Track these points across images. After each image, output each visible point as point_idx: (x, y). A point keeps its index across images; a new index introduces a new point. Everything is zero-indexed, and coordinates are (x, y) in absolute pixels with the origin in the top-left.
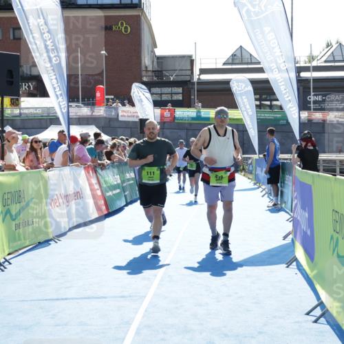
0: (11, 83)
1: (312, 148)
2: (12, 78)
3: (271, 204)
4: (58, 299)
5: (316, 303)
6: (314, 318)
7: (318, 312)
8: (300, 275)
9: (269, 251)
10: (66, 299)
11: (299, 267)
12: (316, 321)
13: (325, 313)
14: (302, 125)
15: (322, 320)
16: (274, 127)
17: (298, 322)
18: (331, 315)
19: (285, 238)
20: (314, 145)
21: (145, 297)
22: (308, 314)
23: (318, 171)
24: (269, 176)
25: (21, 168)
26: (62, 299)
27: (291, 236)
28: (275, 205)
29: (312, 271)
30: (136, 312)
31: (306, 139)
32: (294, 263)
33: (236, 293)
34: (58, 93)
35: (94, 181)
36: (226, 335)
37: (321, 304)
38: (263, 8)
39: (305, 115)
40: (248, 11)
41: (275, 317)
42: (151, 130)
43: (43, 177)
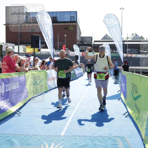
0: (37, 44)
1: (127, 65)
2: (37, 42)
3: (114, 82)
4: (49, 109)
5: (126, 111)
6: (126, 116)
7: (127, 114)
8: (122, 103)
9: (113, 96)
10: (51, 109)
11: (122, 101)
12: (126, 117)
13: (129, 115)
14: (124, 58)
15: (128, 116)
16: (116, 58)
17: (120, 117)
18: (130, 115)
19: (118, 92)
20: (128, 64)
21: (75, 109)
22: (124, 115)
23: (129, 72)
24: (114, 73)
25: (39, 69)
26: (50, 109)
27: (120, 91)
28: (115, 82)
29: (126, 102)
30: (72, 113)
31: (125, 62)
32: (121, 99)
34: (51, 47)
37: (128, 112)
38: (112, 23)
39: (125, 55)
40: (108, 24)
41: (114, 116)
42: (62, 54)
43: (45, 72)
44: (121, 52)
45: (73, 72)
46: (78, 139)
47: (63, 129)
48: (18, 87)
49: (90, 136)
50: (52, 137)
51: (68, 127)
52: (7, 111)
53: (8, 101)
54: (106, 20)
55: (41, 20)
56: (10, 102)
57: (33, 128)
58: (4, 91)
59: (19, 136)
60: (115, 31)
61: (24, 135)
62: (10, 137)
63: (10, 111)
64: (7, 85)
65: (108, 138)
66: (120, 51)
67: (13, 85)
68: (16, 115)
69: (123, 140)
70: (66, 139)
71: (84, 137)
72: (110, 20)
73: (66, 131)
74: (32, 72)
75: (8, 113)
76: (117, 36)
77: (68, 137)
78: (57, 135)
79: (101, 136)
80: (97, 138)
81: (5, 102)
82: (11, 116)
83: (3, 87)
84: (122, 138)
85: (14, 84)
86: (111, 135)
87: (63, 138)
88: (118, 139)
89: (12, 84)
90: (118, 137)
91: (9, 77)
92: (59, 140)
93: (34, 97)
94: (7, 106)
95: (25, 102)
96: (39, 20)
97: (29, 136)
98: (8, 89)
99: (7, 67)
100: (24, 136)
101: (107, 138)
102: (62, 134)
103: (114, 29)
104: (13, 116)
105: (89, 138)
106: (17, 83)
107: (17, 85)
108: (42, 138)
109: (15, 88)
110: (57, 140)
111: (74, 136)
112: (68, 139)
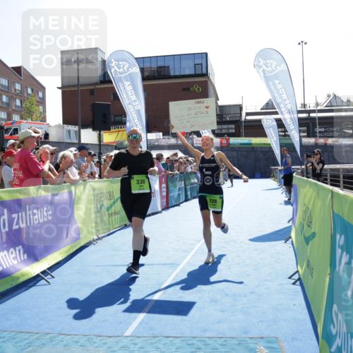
0: (105, 122)
2: (105, 118)
3: (287, 199)
5: (296, 270)
6: (293, 281)
7: (296, 277)
8: (292, 248)
11: (292, 244)
12: (294, 284)
13: (300, 279)
15: (298, 283)
17: (282, 284)
19: (289, 222)
21: (179, 264)
22: (290, 278)
30: (169, 276)
32: (290, 240)
33: (243, 262)
35: (164, 185)
36: (226, 295)
37: (298, 272)
38: (274, 69)
40: (264, 71)
41: (266, 280)
44: (294, 132)
45: (196, 181)
46: (160, 346)
47: (136, 318)
48: (50, 218)
49: (194, 337)
50: (100, 340)
52: (14, 275)
53: (19, 251)
54: (260, 62)
55: (117, 69)
56: (24, 253)
58: (7, 229)
59: (27, 336)
60: (279, 87)
61: (37, 333)
62: (4, 337)
63: (23, 275)
64: (15, 216)
65: (237, 342)
66: (293, 130)
67: (34, 214)
68: (43, 282)
69: (274, 348)
70: (132, 346)
71: (178, 340)
72: (268, 61)
73: (140, 324)
74: (92, 184)
75: (18, 278)
76: (285, 96)
77: (138, 341)
78: (116, 335)
79: (221, 336)
80: (208, 341)
81: (12, 253)
82: (30, 285)
83: (4, 220)
84: (272, 343)
85: (35, 211)
86: (246, 332)
87: (126, 342)
88: (261, 347)
89: (31, 212)
90: (262, 338)
91: (21, 197)
92: (116, 349)
93: (99, 239)
94: (15, 262)
95: (71, 252)
96: (112, 71)
97: (49, 336)
98: (18, 223)
99: (21, 175)
100: (37, 336)
101: (234, 341)
102: (128, 333)
103: (277, 82)
104: (34, 285)
105: (189, 342)
106: (45, 209)
107: (45, 214)
108: (77, 342)
109: (41, 221)
110: (109, 348)
111: (154, 337)
112: (138, 346)
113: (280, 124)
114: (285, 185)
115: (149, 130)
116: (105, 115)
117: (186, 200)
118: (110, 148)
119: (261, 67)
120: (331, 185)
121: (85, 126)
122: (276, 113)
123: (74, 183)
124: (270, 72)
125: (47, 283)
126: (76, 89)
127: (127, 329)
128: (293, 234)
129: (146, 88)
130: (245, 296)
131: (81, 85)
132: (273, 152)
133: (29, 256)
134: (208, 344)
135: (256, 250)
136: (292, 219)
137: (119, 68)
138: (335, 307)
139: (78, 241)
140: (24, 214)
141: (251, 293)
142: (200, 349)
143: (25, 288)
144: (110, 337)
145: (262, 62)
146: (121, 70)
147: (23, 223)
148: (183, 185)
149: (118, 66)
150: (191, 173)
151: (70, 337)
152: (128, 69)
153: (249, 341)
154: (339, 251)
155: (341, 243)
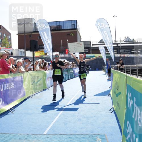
0: (35, 48)
5: (112, 107)
6: (111, 112)
7: (112, 110)
8: (111, 99)
11: (111, 96)
12: (111, 113)
15: (113, 112)
17: (106, 113)
19: (109, 88)
21: (66, 105)
22: (110, 110)
36: (85, 117)
37: (113, 108)
40: (100, 27)
41: (100, 111)
43: (44, 73)
44: (111, 52)
45: (72, 71)
46: (58, 138)
47: (48, 127)
48: (13, 87)
49: (72, 135)
50: (34, 136)
51: (53, 124)
56: (3, 101)
57: (20, 126)
59: (4, 135)
60: (106, 34)
61: (8, 134)
63: (2, 110)
65: (89, 136)
67: (6, 86)
68: (10, 113)
69: (103, 138)
70: (47, 138)
71: (65, 136)
72: (101, 23)
73: (50, 129)
74: (30, 73)
76: (108, 37)
77: (49, 136)
78: (40, 134)
79: (82, 134)
80: (77, 136)
82: (5, 114)
84: (103, 136)
85: (7, 84)
86: (92, 132)
87: (44, 137)
88: (98, 138)
89: (5, 85)
90: (99, 134)
91: (1, 78)
92: (40, 140)
95: (22, 100)
97: (13, 135)
99: (1, 69)
100: (8, 135)
101: (87, 136)
102: (45, 133)
103: (105, 32)
104: (7, 114)
105: (70, 137)
106: (11, 83)
107: (11, 85)
108: (24, 137)
109: (10, 88)
110: (37, 139)
111: (55, 135)
112: (49, 138)
113: (106, 49)
114: (108, 73)
115: (53, 51)
116: (35, 45)
117: (68, 79)
118: (37, 58)
119: (98, 26)
120: (126, 73)
121: (27, 50)
122: (104, 44)
123: (23, 72)
124: (102, 28)
125: (12, 113)
126: (24, 34)
127: (45, 131)
128: (111, 93)
129: (52, 34)
130: (92, 118)
131: (26, 33)
132: (103, 60)
133: (4, 102)
134: (77, 137)
135: (96, 99)
136: (111, 87)
137: (41, 26)
138: (128, 122)
139: (25, 96)
140: (2, 85)
141: (95, 116)
142: (74, 139)
143: (3, 115)
144: (38, 135)
145: (99, 23)
146: (42, 27)
147: (2, 89)
148: (67, 73)
149: (41, 25)
150: (70, 68)
151: (21, 135)
152: (45, 27)
153: (94, 136)
154: (129, 99)
155: (130, 96)
